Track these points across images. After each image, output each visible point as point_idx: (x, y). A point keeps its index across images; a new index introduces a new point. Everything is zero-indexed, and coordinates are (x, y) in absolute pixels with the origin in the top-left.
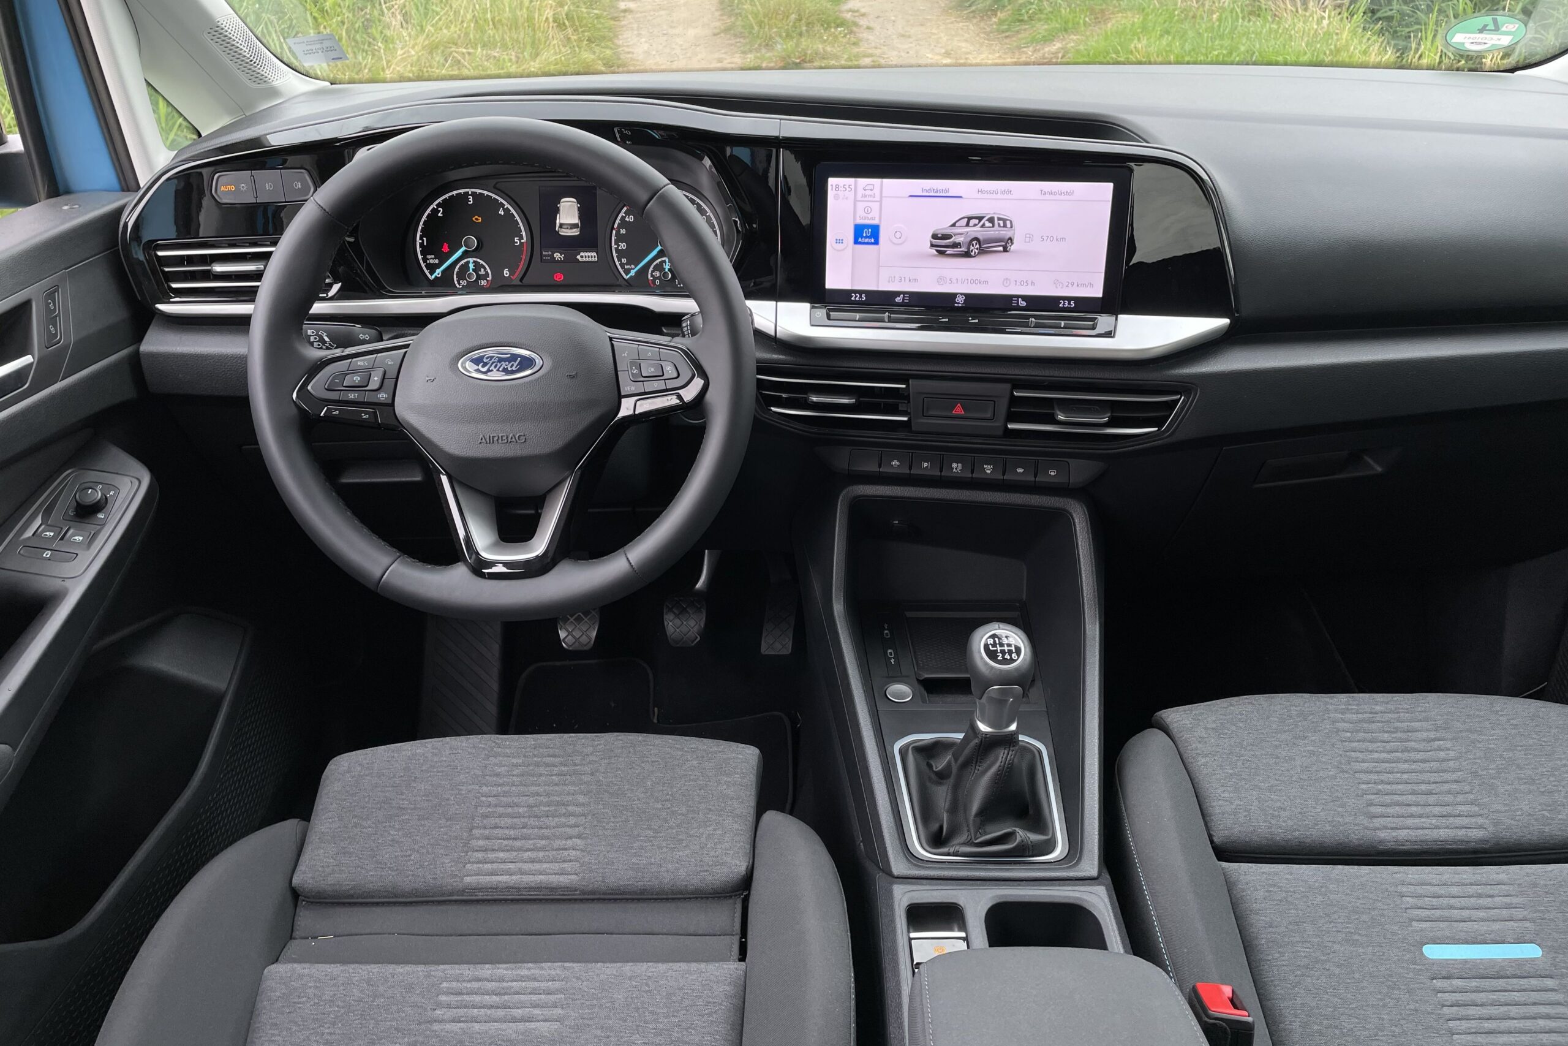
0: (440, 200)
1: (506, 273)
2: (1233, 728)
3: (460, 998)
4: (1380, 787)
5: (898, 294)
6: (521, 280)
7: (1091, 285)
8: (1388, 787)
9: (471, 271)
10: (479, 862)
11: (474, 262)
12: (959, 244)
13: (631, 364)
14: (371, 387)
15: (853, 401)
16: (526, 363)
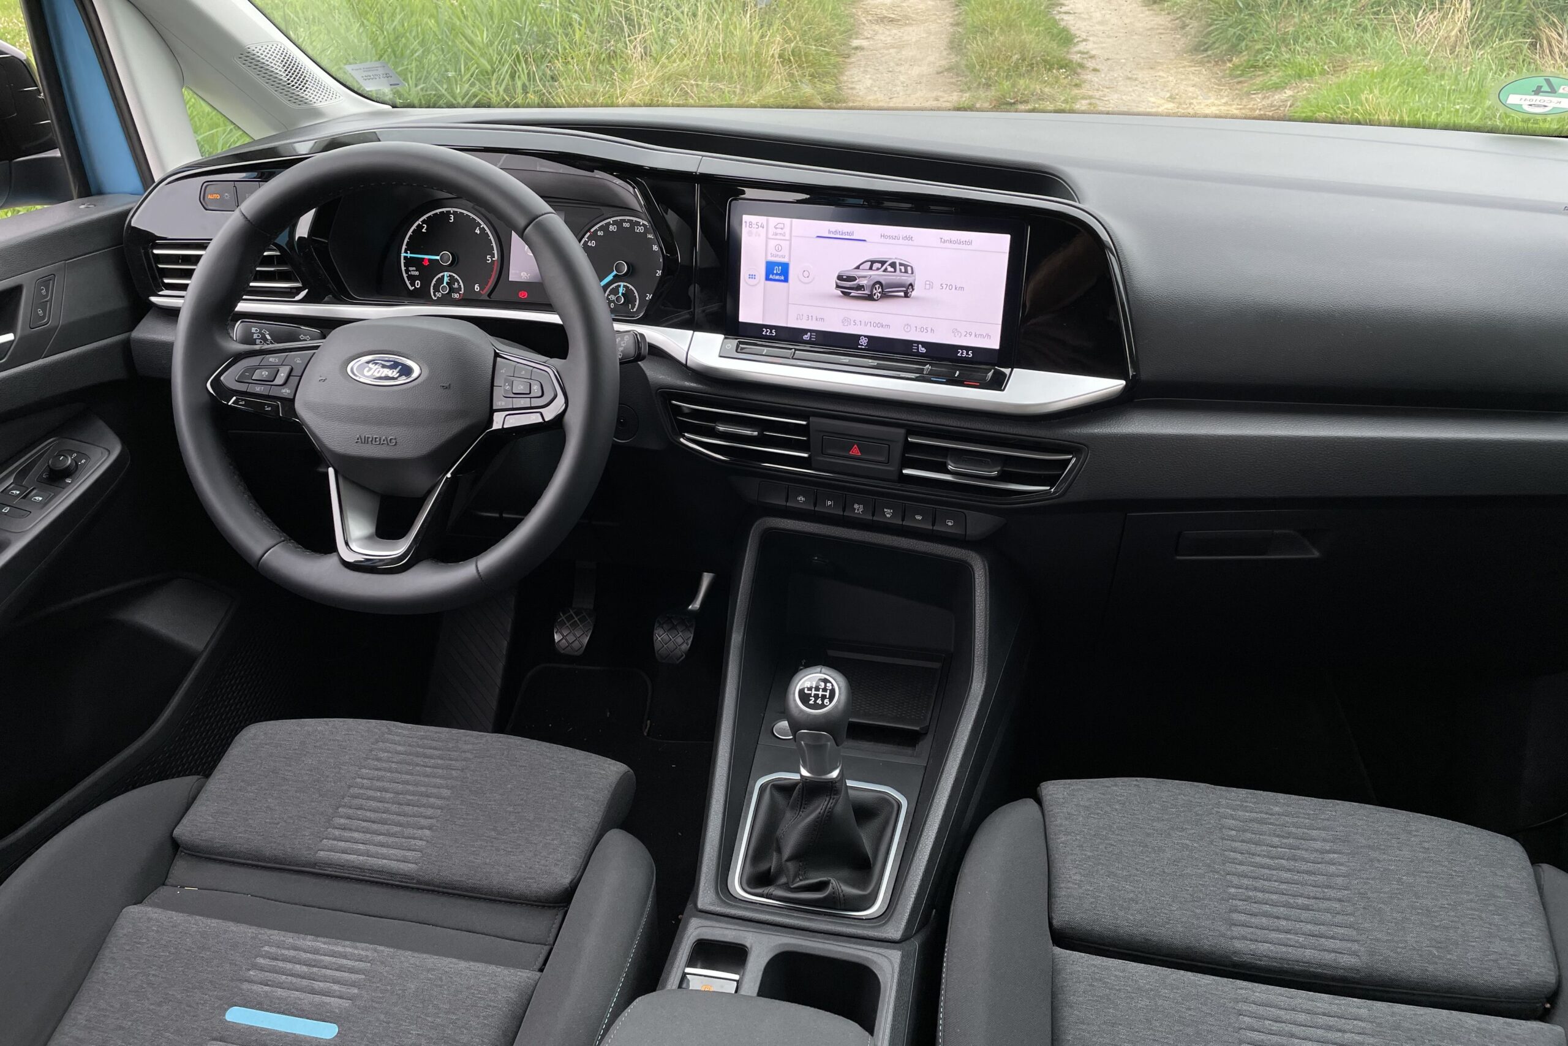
0: (425, 217)
1: (477, 288)
2: (1108, 809)
3: (274, 963)
4: (1251, 893)
5: (805, 331)
6: (489, 295)
7: (988, 336)
8: (1260, 895)
9: (445, 284)
10: (334, 839)
11: (450, 276)
12: (863, 286)
13: (506, 381)
14: (277, 382)
15: (756, 433)
16: (406, 371)
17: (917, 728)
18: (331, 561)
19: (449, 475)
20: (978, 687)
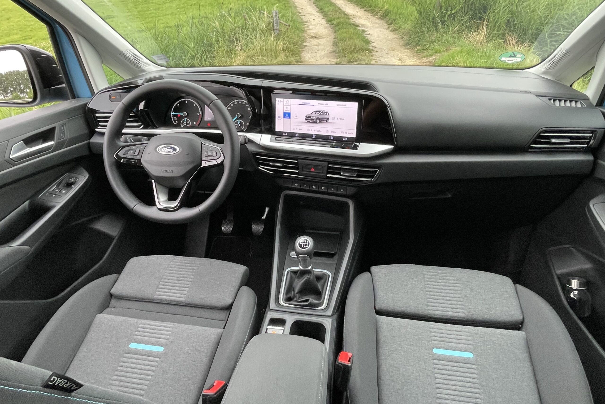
0: (178, 102)
1: (195, 123)
2: (391, 274)
3: (143, 329)
4: (433, 297)
5: (296, 133)
6: (199, 125)
7: (352, 133)
8: (435, 297)
9: (185, 122)
10: (160, 292)
11: (186, 120)
12: (314, 119)
13: (205, 151)
14: (135, 154)
15: (282, 165)
16: (175, 150)
17: (333, 252)
18: (154, 208)
19: (189, 181)
20: (351, 240)
